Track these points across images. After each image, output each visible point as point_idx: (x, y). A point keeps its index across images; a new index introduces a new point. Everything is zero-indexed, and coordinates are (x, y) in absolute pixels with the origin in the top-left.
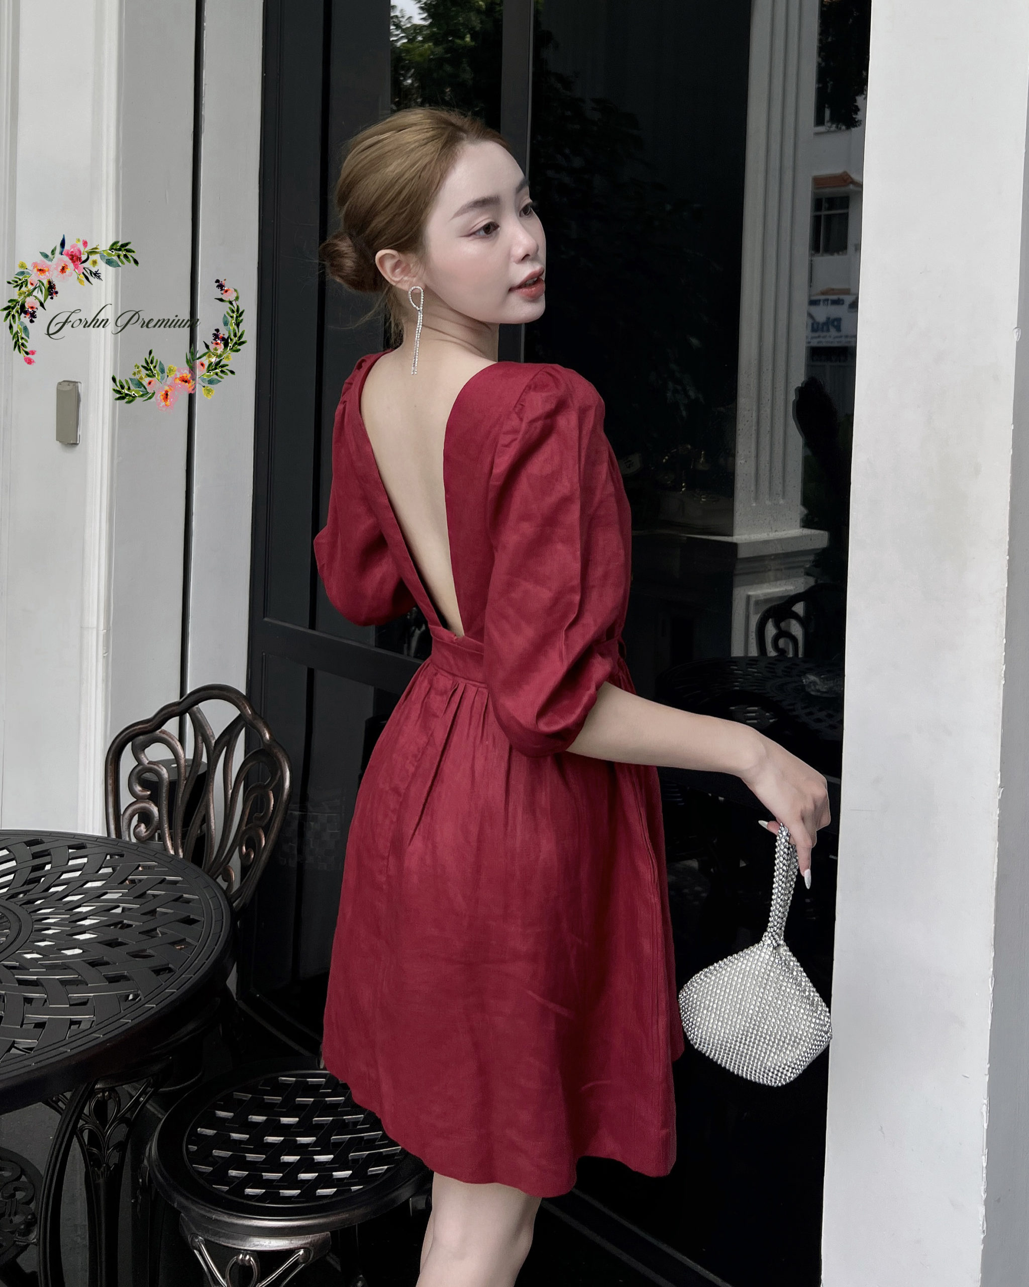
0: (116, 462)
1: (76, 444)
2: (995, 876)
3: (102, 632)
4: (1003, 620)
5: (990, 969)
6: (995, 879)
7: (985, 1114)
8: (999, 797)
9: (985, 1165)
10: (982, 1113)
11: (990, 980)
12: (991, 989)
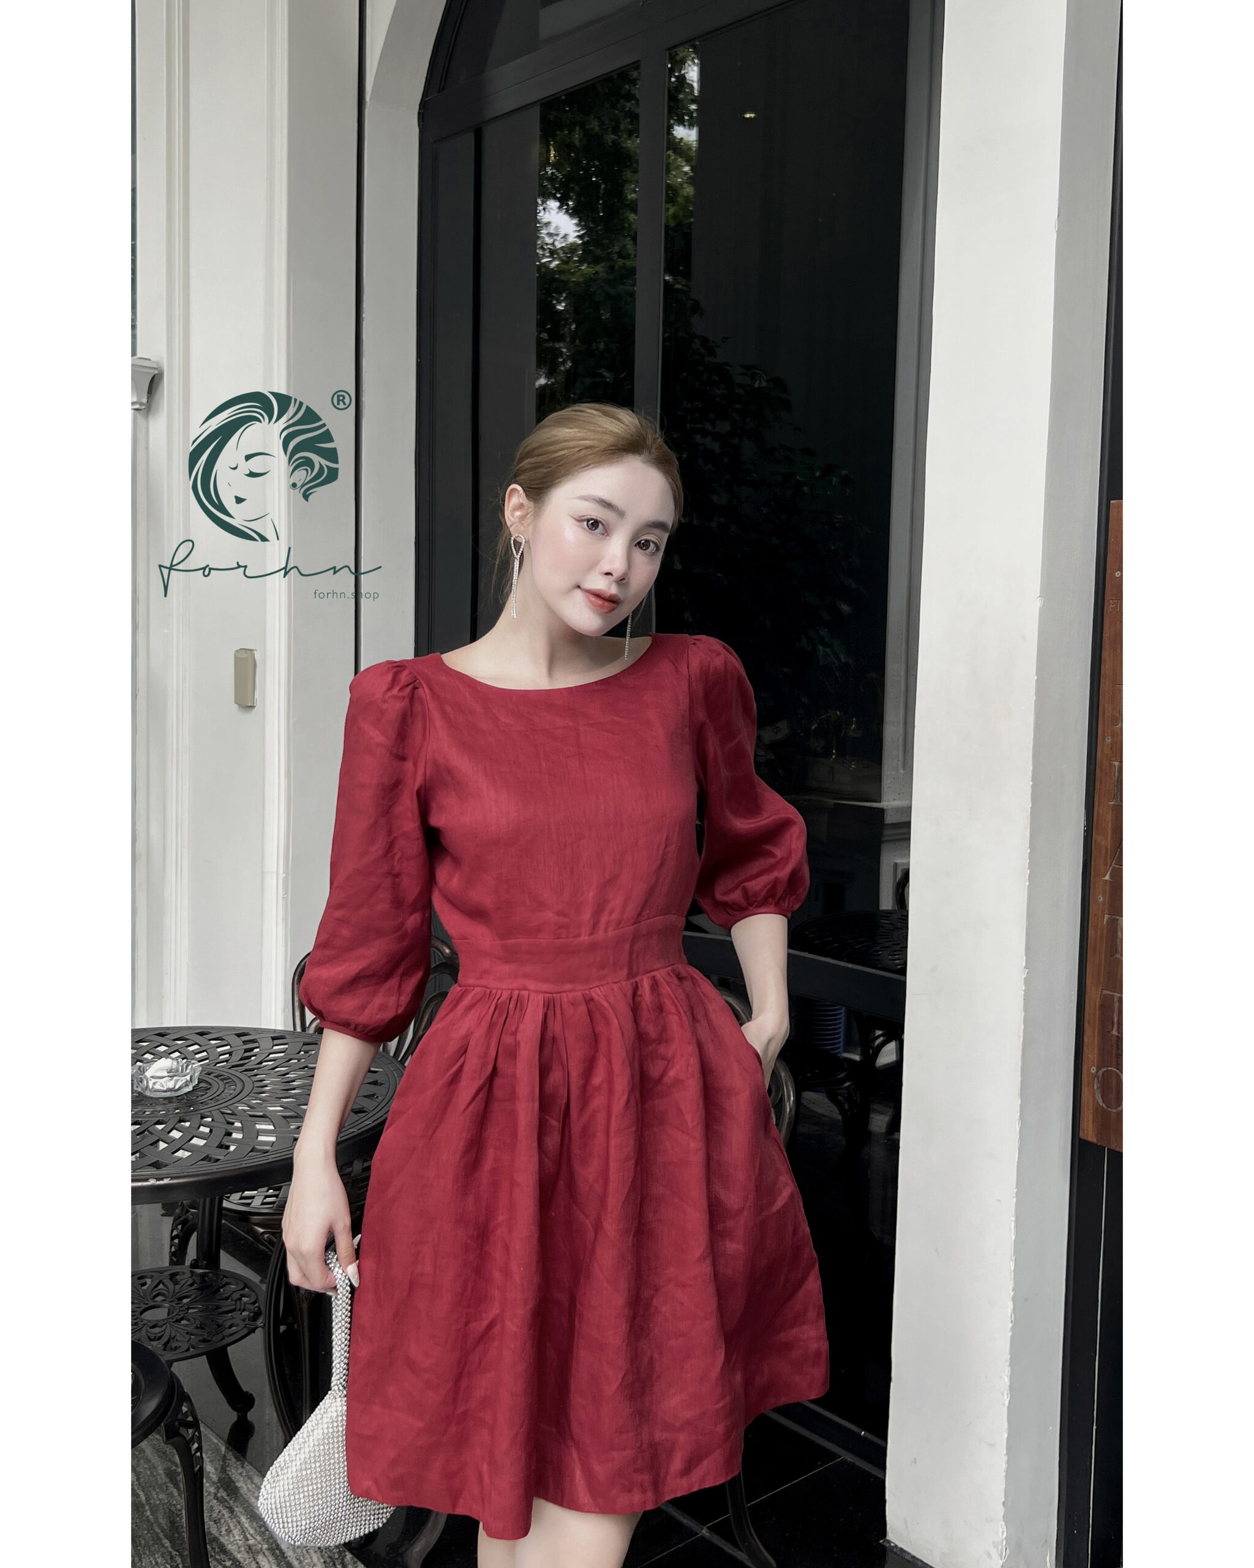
0: (291, 722)
1: (253, 707)
2: (1022, 1039)
3: (282, 875)
4: (1028, 834)
5: (1017, 1113)
6: (1021, 1042)
7: (1013, 1228)
8: (1025, 976)
9: (1013, 1268)
10: (1011, 1228)
11: (1017, 1122)
12: (1018, 1129)
